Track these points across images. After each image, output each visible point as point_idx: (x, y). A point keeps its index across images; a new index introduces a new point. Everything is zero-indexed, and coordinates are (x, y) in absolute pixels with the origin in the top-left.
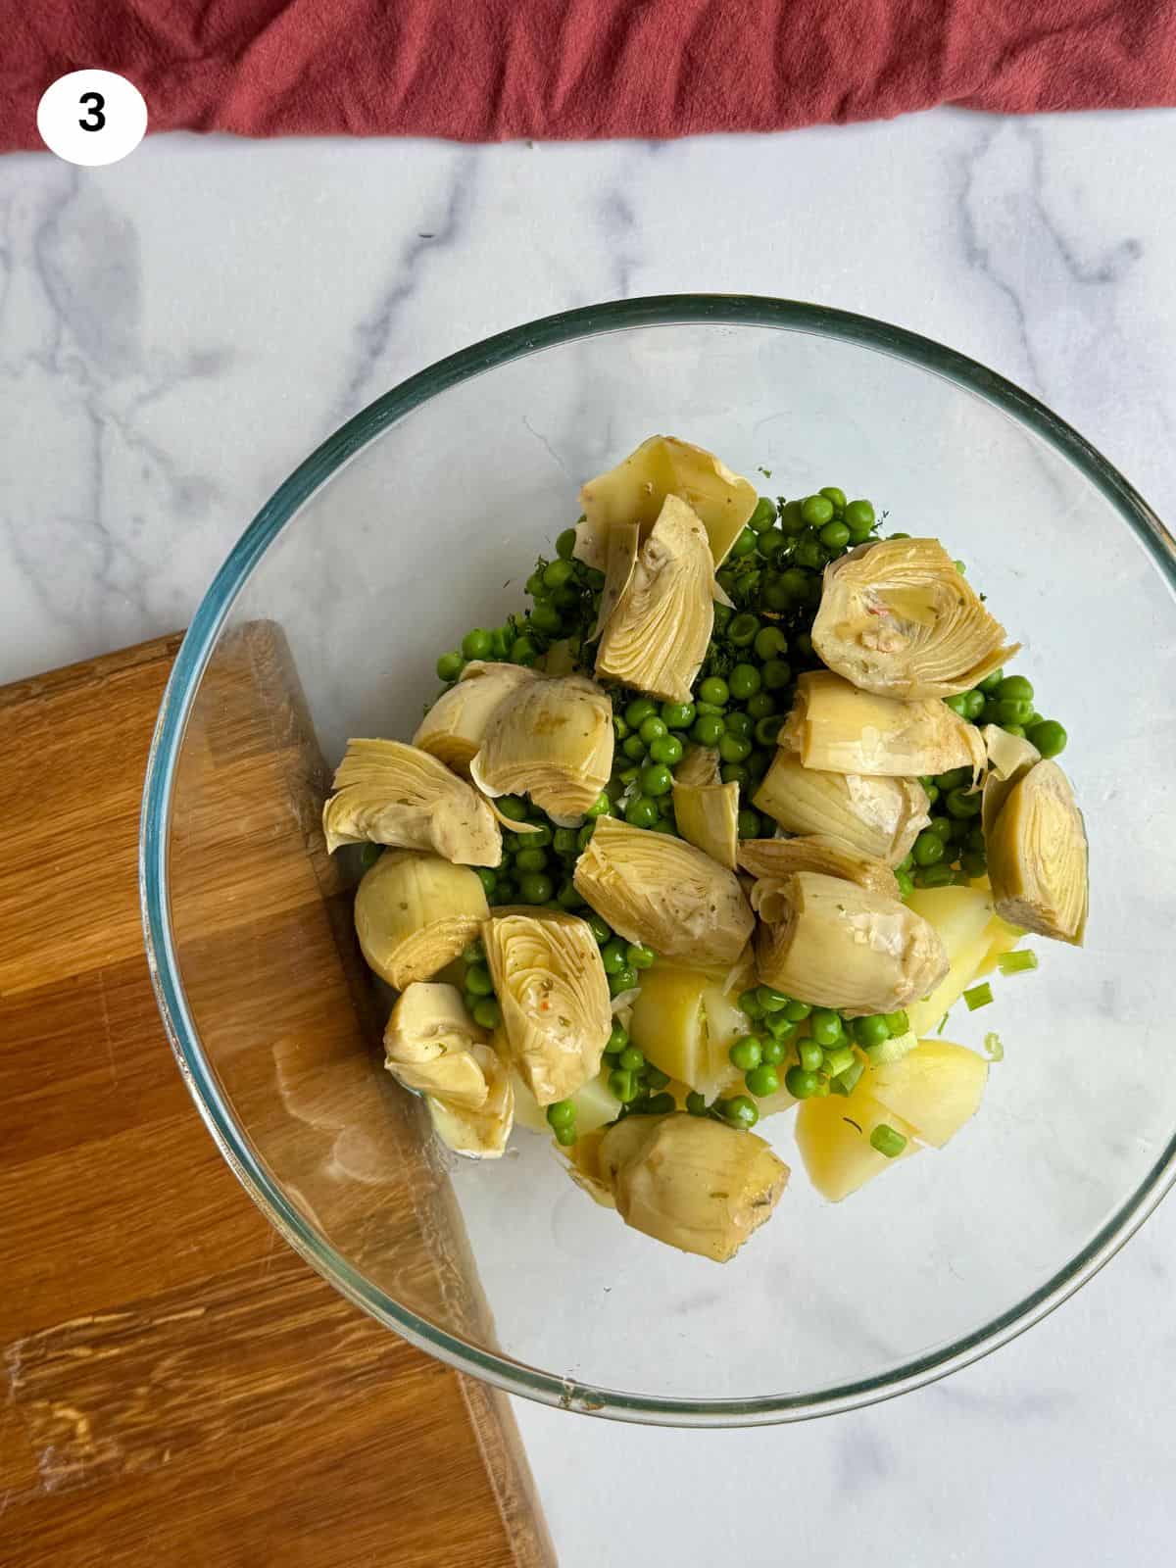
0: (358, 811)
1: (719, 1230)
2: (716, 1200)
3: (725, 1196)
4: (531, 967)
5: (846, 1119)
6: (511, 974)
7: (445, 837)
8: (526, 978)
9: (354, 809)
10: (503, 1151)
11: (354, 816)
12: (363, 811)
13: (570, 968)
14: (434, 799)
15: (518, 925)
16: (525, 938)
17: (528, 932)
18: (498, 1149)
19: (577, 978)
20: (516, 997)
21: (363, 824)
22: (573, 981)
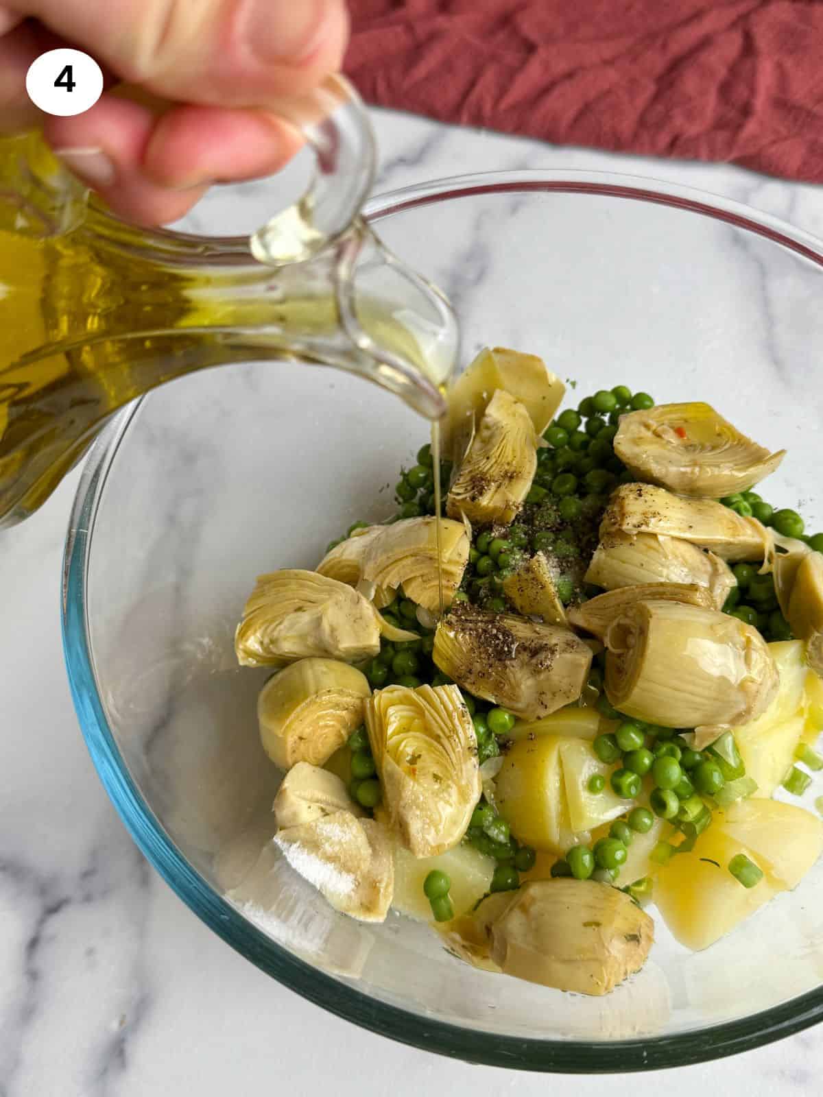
0: (263, 628)
1: (596, 960)
2: (589, 930)
3: (598, 924)
4: (408, 730)
5: (702, 860)
6: (391, 738)
7: (333, 630)
8: (402, 741)
9: (260, 628)
10: (385, 916)
11: (258, 635)
12: (266, 629)
13: (442, 729)
14: (323, 601)
15: (396, 693)
16: (401, 707)
17: (405, 701)
18: (382, 914)
19: (448, 738)
20: (394, 760)
21: (266, 641)
22: (445, 742)
